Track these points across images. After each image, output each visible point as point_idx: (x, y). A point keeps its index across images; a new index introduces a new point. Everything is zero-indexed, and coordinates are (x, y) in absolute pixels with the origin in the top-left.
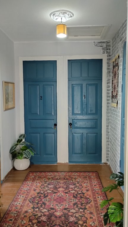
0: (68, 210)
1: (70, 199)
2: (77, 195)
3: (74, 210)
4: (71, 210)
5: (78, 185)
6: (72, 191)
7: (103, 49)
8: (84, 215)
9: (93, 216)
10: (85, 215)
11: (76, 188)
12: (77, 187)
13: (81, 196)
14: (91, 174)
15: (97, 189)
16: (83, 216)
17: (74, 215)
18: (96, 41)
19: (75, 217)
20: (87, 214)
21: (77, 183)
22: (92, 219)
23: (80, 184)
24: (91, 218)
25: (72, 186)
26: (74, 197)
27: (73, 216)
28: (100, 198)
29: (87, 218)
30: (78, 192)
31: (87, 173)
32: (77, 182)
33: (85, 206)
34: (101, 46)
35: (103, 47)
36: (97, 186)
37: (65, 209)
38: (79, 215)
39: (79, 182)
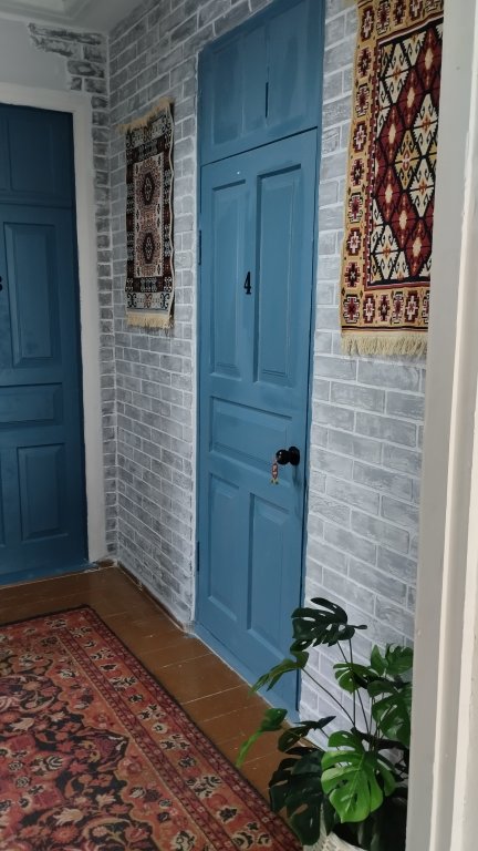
0: (44, 818)
1: (32, 764)
2: (50, 735)
3: (71, 807)
4: (59, 813)
5: (32, 686)
6: (18, 721)
7: (74, 67)
8: (126, 816)
9: (165, 808)
10: (131, 814)
11: (34, 704)
12: (36, 697)
13: (69, 732)
14: (66, 622)
15: (122, 679)
16: (125, 825)
17: (85, 833)
18: (39, 23)
19: (95, 840)
20: (136, 808)
21: (23, 679)
22: (170, 823)
23: (40, 678)
24: (161, 817)
25: (10, 701)
26: (41, 747)
27: (84, 840)
28: (155, 717)
29: (145, 824)
30: (49, 719)
31: (47, 620)
32: (22, 673)
33: (111, 773)
34: (63, 53)
35: (72, 59)
36: (118, 666)
37: (29, 820)
38: (108, 826)
39: (31, 671)
